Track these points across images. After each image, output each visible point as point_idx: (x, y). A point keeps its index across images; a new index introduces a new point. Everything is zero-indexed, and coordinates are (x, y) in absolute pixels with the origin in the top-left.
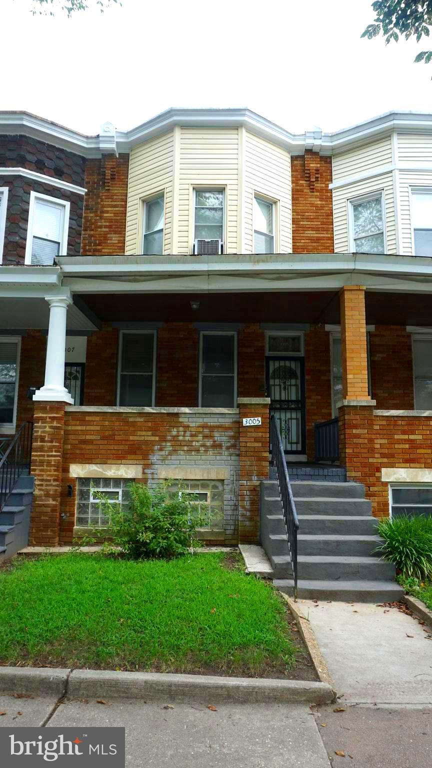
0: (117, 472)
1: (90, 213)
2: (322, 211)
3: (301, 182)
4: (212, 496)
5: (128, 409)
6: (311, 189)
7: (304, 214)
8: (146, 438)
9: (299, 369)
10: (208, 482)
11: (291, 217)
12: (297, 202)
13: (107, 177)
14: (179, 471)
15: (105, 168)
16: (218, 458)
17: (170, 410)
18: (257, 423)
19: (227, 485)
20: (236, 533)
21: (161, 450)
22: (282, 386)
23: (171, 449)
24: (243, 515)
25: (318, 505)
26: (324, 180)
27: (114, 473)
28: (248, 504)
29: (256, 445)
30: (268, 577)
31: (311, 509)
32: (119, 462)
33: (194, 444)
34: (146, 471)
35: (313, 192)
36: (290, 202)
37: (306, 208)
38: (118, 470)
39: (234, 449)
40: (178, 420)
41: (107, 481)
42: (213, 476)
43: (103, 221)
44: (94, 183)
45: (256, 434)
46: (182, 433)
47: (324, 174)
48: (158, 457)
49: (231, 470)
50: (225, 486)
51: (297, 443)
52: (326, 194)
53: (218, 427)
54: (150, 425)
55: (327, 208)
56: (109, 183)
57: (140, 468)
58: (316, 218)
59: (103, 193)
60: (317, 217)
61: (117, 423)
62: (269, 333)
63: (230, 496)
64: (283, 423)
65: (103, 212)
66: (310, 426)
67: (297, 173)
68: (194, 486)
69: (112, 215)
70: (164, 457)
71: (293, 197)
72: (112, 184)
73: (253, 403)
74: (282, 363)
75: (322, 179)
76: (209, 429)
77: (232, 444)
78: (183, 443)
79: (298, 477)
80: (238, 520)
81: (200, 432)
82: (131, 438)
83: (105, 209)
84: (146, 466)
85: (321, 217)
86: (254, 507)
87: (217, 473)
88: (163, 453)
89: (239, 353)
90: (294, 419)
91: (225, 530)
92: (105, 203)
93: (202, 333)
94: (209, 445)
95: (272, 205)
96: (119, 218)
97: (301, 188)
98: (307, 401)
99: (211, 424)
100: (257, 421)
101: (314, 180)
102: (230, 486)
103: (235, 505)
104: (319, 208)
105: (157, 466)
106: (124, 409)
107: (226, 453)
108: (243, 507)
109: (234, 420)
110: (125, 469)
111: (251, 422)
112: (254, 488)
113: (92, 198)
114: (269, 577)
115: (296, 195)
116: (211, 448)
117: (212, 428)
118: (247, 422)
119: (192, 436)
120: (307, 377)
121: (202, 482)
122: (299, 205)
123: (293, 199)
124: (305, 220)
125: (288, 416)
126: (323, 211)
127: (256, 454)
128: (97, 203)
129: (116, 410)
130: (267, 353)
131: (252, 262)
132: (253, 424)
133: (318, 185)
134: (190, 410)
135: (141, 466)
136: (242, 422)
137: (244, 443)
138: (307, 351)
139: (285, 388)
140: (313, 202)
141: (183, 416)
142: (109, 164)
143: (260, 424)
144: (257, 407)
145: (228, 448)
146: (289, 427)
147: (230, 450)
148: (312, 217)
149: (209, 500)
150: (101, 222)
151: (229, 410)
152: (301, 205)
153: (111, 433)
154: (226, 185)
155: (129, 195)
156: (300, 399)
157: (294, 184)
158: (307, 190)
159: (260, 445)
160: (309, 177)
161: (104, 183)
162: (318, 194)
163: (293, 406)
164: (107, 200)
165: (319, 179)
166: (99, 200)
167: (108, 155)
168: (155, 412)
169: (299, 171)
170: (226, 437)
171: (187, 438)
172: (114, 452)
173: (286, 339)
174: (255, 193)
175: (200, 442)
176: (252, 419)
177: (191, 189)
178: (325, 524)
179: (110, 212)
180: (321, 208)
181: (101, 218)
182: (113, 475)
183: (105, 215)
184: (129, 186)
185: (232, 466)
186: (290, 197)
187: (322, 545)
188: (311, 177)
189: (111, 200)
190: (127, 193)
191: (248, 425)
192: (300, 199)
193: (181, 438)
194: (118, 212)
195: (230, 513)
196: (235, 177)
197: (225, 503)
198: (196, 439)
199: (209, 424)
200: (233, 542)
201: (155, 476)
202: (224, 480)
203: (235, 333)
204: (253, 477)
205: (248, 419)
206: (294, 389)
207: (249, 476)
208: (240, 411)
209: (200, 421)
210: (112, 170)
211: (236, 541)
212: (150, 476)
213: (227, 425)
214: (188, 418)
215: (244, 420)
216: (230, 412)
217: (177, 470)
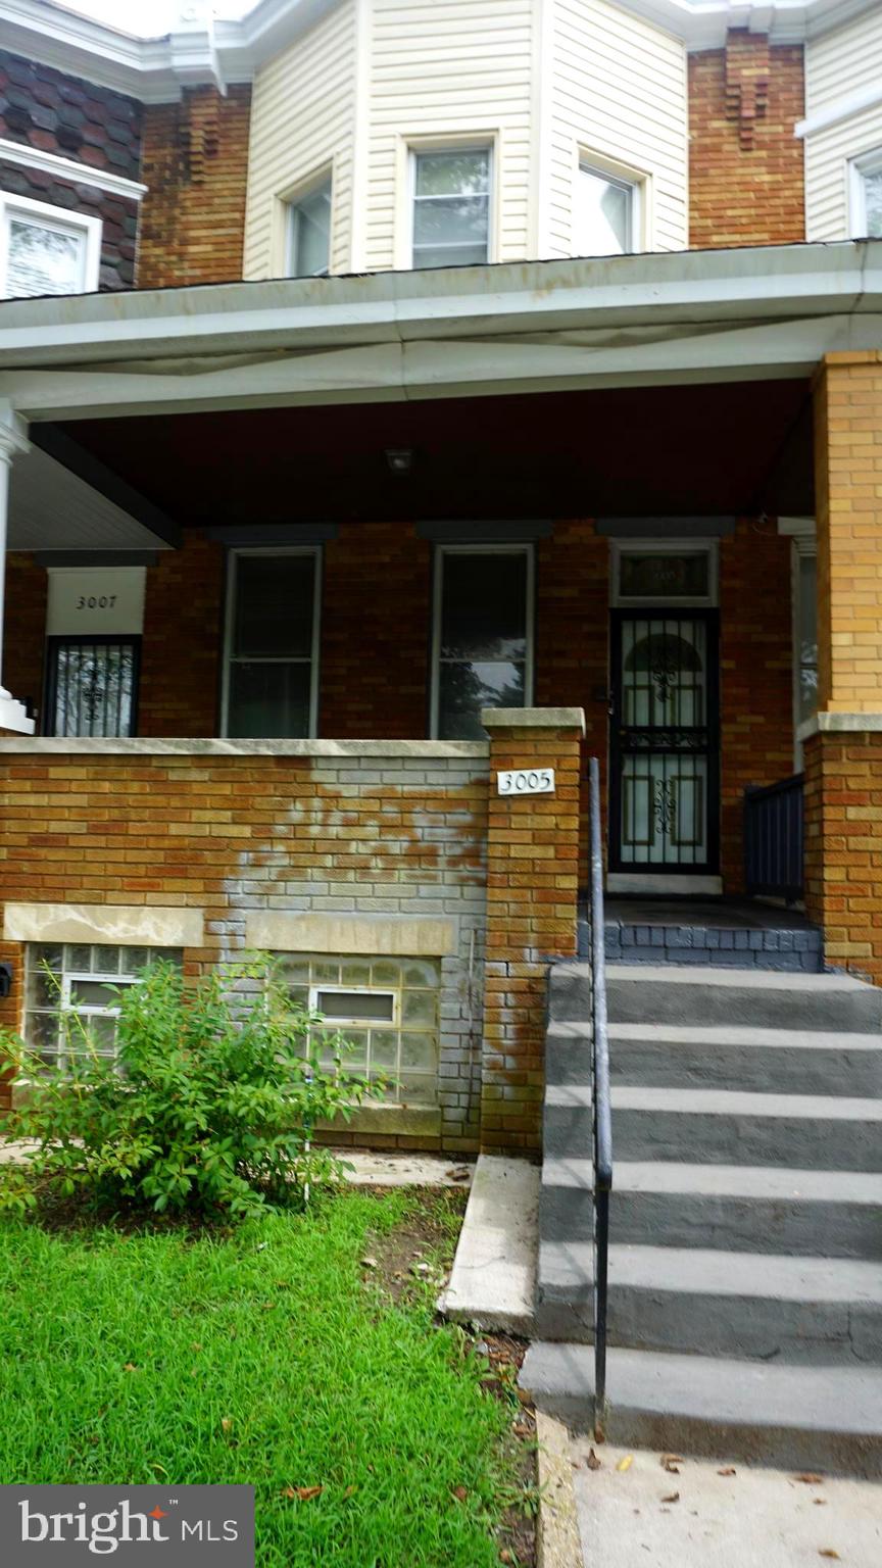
0: (132, 928)
1: (155, 246)
2: (772, 202)
3: (716, 124)
4: (406, 1002)
5: (165, 746)
6: (743, 140)
7: (722, 213)
8: (217, 831)
9: (704, 643)
10: (395, 962)
11: (685, 223)
12: (702, 181)
13: (194, 149)
14: (308, 929)
15: (190, 124)
16: (424, 890)
17: (284, 746)
18: (540, 786)
19: (451, 972)
20: (473, 1118)
21: (257, 865)
22: (658, 690)
23: (286, 862)
24: (493, 1066)
25: (721, 1058)
26: (781, 112)
27: (126, 931)
28: (510, 1034)
29: (537, 852)
30: (513, 1335)
31: (695, 1071)
32: (139, 898)
33: (353, 847)
34: (213, 925)
35: (749, 150)
36: (684, 181)
37: (729, 196)
38: (135, 921)
39: (472, 864)
40: (308, 776)
41: (109, 953)
42: (408, 946)
43: (186, 264)
44: (165, 167)
45: (538, 819)
46: (320, 815)
47: (782, 96)
48: (249, 886)
49: (461, 929)
50: (443, 975)
51: (694, 844)
52: (786, 153)
53: (426, 798)
54: (228, 793)
55: (787, 193)
56: (199, 163)
57: (196, 917)
58: (758, 221)
59: (187, 194)
60: (760, 219)
61: (135, 787)
62: (622, 546)
63: (457, 1006)
64: (658, 788)
65: (185, 242)
66: (731, 797)
67: (704, 101)
68: (357, 974)
69: (209, 248)
70: (267, 887)
71: (691, 169)
72: (210, 167)
73: (529, 723)
74: (657, 628)
75: (774, 112)
76: (399, 805)
77: (465, 849)
78: (322, 847)
79: (666, 954)
80: (480, 1079)
81: (371, 814)
82: (174, 829)
83: (193, 233)
84: (213, 913)
85: (772, 219)
86: (530, 1041)
87: (422, 937)
88: (263, 873)
89: (538, 601)
90: (686, 778)
91: (442, 1107)
92: (192, 218)
93: (441, 549)
94: (398, 852)
95: (630, 189)
96: (227, 254)
97: (716, 140)
98: (725, 728)
99: (406, 788)
100: (539, 780)
101: (751, 113)
102: (458, 977)
103: (471, 1035)
104: (763, 195)
105: (244, 912)
106: (152, 745)
107: (449, 877)
108: (495, 1042)
109: (474, 776)
110: (154, 918)
111: (521, 783)
112: (530, 986)
113: (160, 207)
114: (518, 1331)
115: (702, 160)
116: (403, 861)
117: (407, 802)
118: (509, 782)
119: (347, 824)
120: (726, 664)
121: (375, 961)
122: (706, 189)
123: (693, 173)
124: (724, 230)
125: (672, 769)
126: (778, 202)
127: (537, 882)
128: (172, 220)
129: (132, 747)
130: (617, 600)
131: (528, 289)
132: (527, 790)
133: (764, 130)
134: (344, 746)
135: (201, 910)
136: (497, 784)
137: (500, 847)
138: (724, 592)
139: (663, 697)
140: (748, 179)
141: (321, 764)
142: (202, 113)
143: (551, 788)
144: (543, 736)
145: (454, 862)
146: (673, 801)
147: (461, 867)
148: (744, 221)
149: (397, 1014)
150: (182, 269)
151: (457, 747)
152: (715, 189)
153: (116, 814)
154: (497, 130)
155: (251, 192)
156: (705, 724)
157: (695, 133)
158: (731, 146)
159: (551, 852)
160: (737, 108)
161: (188, 164)
162: (763, 154)
163: (685, 744)
164: (196, 210)
165: (768, 112)
166: (177, 212)
167: (198, 91)
168: (240, 752)
169: (710, 93)
170: (450, 827)
171: (333, 831)
172: (124, 869)
173: (670, 562)
174: (582, 155)
175: (373, 843)
176: (527, 773)
177: (402, 149)
178: (737, 1130)
179: (205, 241)
180: (768, 194)
181: (181, 256)
182: (121, 935)
183: (193, 249)
184: (252, 167)
185: (464, 917)
186: (684, 169)
187: (720, 1213)
188: (745, 104)
189: (205, 209)
190: (245, 188)
191: (513, 791)
192: (712, 172)
193: (315, 831)
194: (223, 240)
195: (458, 1056)
196: (523, 105)
197: (445, 1026)
198: (357, 832)
199: (399, 788)
200: (466, 1144)
201: (241, 942)
202: (440, 957)
203: (529, 548)
204: (527, 950)
205: (515, 774)
206: (687, 697)
207: (514, 945)
208: (490, 749)
209: (373, 781)
210: (208, 128)
211: (474, 1141)
212: (225, 941)
213: (453, 792)
214: (338, 770)
215: (502, 777)
216: (460, 754)
217: (303, 925)
